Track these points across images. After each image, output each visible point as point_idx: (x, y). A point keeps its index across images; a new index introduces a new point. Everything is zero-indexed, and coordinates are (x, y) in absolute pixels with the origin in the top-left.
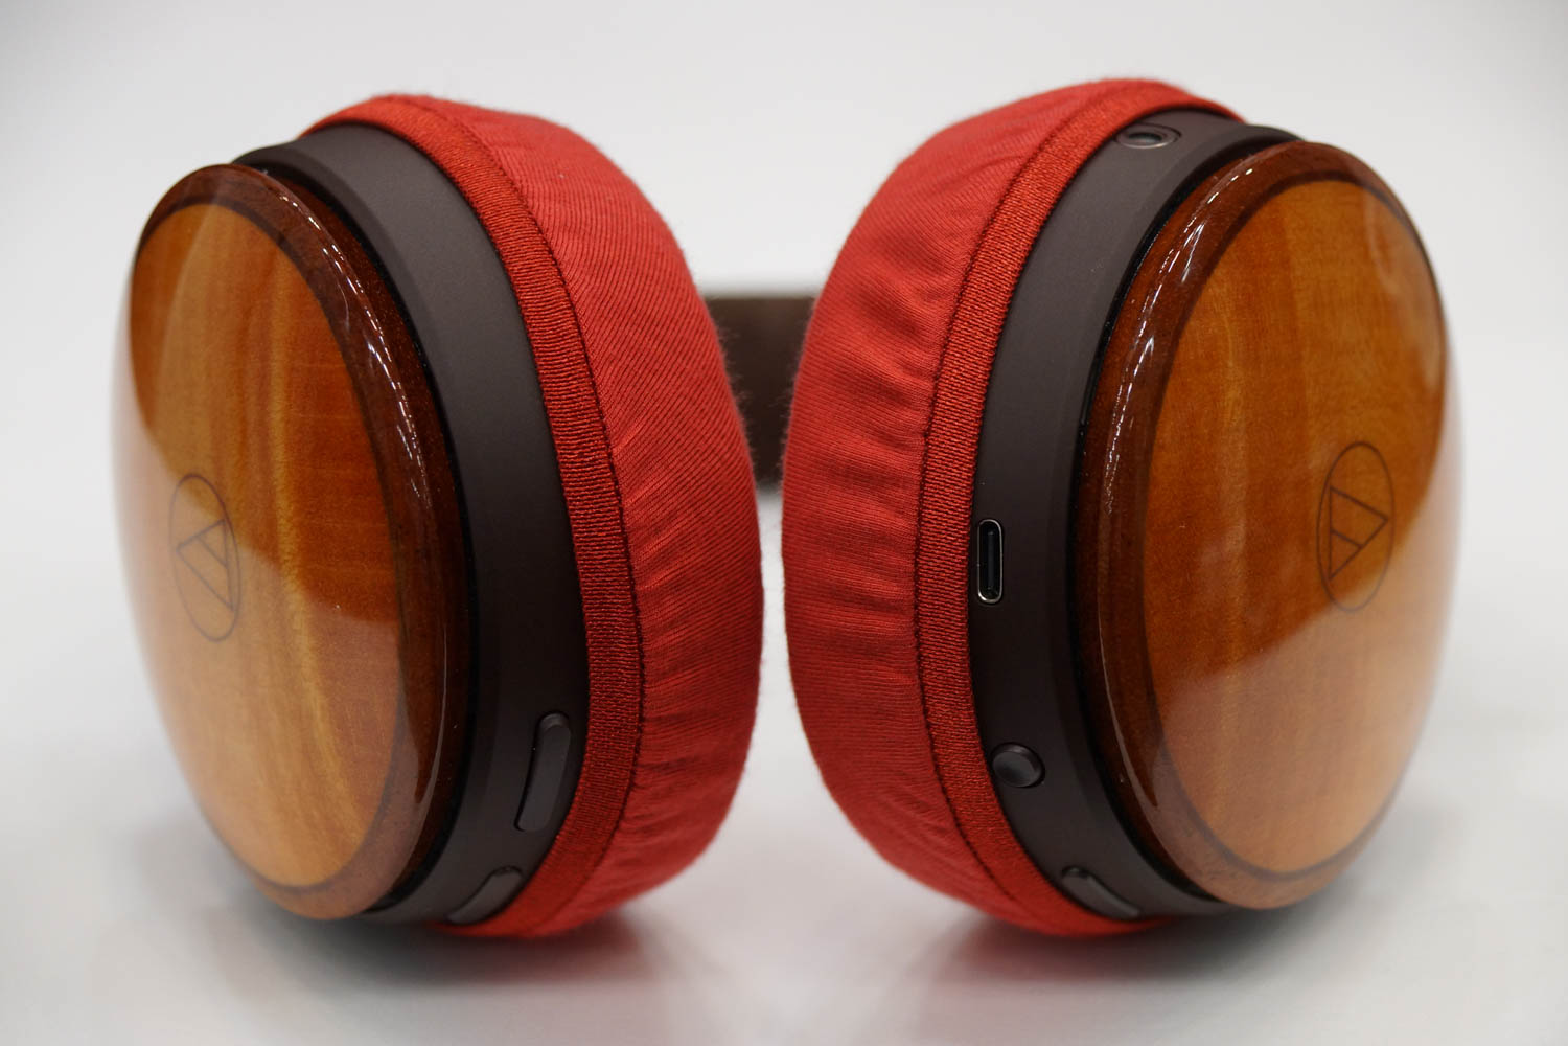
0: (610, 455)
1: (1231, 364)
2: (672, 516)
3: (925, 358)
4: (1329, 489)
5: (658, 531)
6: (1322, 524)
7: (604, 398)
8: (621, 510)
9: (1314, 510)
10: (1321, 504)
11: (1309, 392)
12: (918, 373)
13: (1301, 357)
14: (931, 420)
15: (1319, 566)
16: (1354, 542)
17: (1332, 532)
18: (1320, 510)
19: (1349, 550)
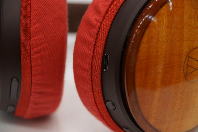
0: (30, 29)
1: (164, 27)
2: (41, 44)
3: (100, 19)
4: (188, 56)
5: (38, 46)
6: (185, 64)
7: (31, 18)
8: (30, 40)
9: (183, 61)
10: (186, 59)
11: (185, 36)
12: (98, 21)
13: (184, 28)
14: (98, 32)
15: (184, 72)
16: (194, 68)
17: (188, 65)
18: (185, 60)
19: (193, 70)
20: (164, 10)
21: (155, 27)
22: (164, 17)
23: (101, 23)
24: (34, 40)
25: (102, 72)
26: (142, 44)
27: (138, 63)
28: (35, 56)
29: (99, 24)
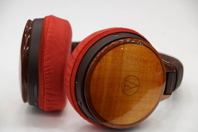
0: (44, 57)
1: (109, 62)
2: (50, 66)
5: (47, 67)
6: (123, 84)
7: (45, 51)
8: (43, 64)
9: (122, 82)
11: (123, 68)
13: (123, 64)
14: (75, 61)
15: (122, 89)
16: (130, 87)
17: (125, 85)
18: (123, 82)
19: (128, 88)
20: (110, 53)
21: (103, 62)
22: (110, 57)
23: (78, 57)
24: (45, 64)
25: (75, 84)
26: (95, 70)
27: (92, 81)
28: (46, 73)
29: (76, 57)
